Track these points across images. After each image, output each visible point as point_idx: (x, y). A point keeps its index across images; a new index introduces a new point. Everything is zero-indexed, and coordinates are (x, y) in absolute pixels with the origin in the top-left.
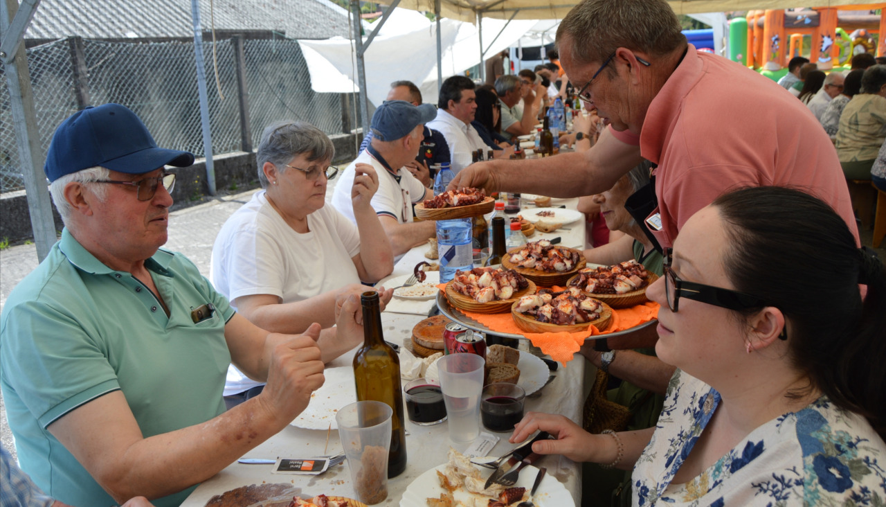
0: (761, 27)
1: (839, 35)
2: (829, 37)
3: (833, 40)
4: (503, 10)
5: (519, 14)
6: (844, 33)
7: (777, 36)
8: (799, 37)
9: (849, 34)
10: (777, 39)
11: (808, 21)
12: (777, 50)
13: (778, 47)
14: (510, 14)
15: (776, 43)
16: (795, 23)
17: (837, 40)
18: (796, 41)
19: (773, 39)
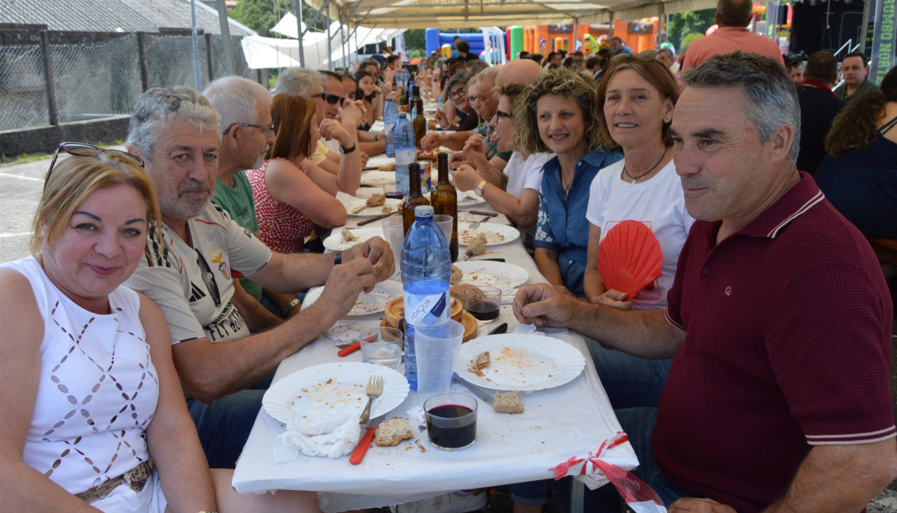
0: (533, 32)
1: (588, 40)
2: (580, 40)
3: (582, 43)
4: (368, 23)
5: (378, 25)
6: (592, 38)
7: (543, 39)
8: (561, 40)
9: (596, 40)
10: (544, 42)
11: (565, 29)
12: (544, 49)
13: (544, 47)
14: (372, 25)
15: (544, 44)
16: (556, 29)
17: (587, 44)
18: (559, 43)
19: (541, 41)
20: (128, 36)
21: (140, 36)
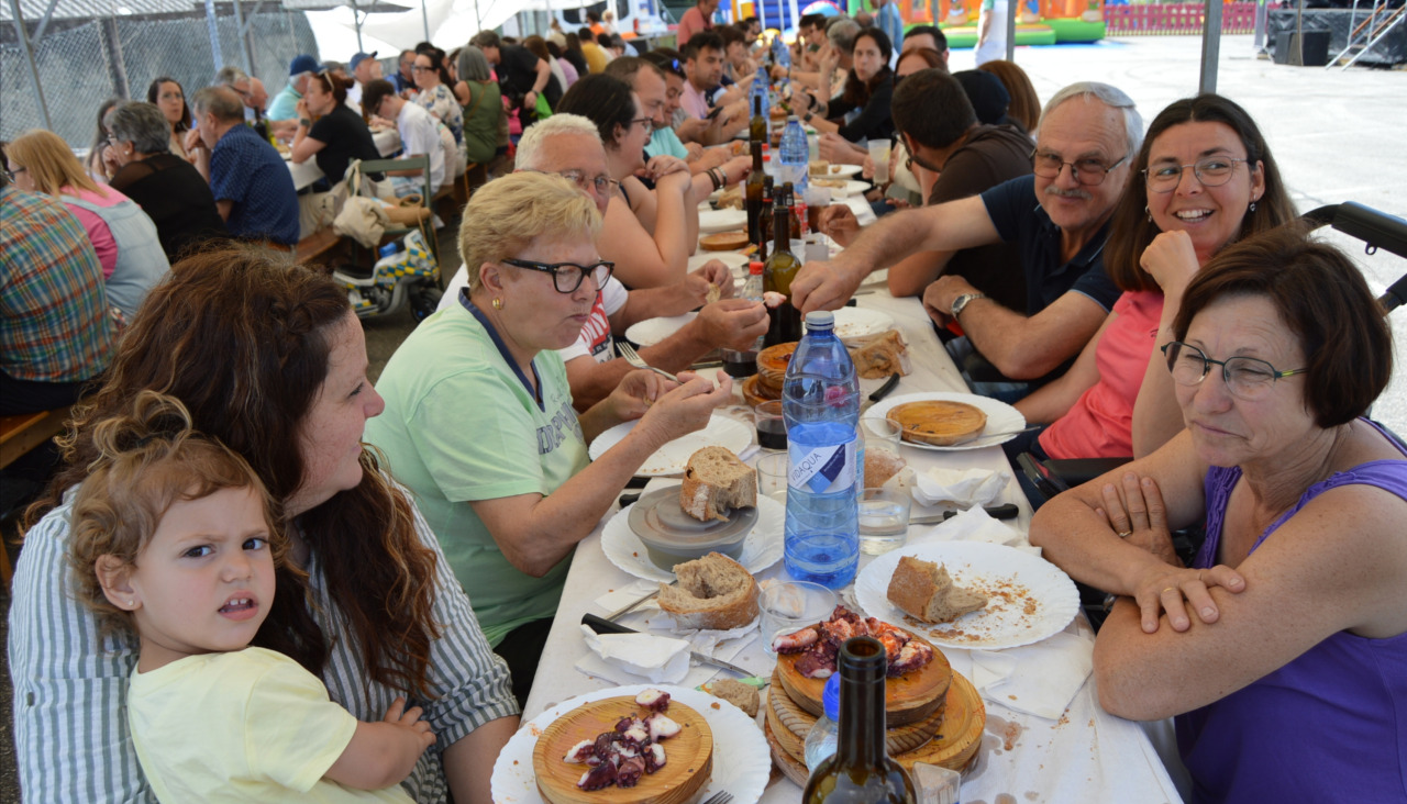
20: (88, 25)
21: (107, 23)
